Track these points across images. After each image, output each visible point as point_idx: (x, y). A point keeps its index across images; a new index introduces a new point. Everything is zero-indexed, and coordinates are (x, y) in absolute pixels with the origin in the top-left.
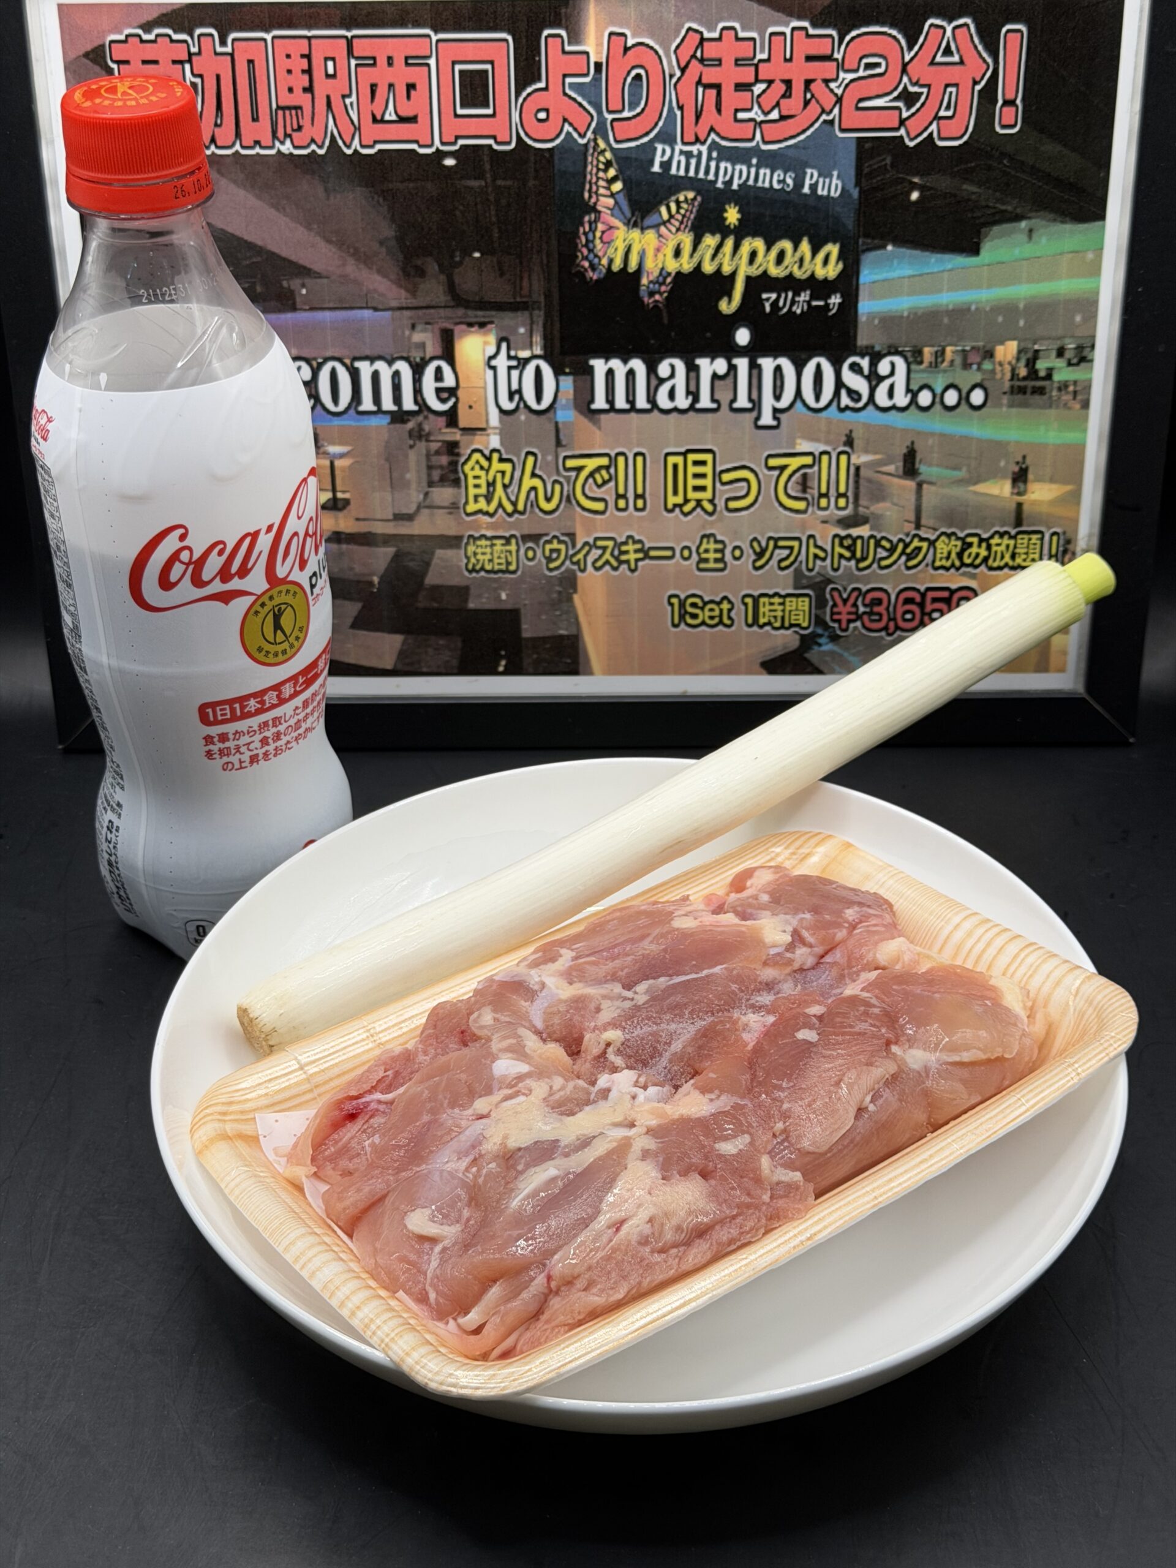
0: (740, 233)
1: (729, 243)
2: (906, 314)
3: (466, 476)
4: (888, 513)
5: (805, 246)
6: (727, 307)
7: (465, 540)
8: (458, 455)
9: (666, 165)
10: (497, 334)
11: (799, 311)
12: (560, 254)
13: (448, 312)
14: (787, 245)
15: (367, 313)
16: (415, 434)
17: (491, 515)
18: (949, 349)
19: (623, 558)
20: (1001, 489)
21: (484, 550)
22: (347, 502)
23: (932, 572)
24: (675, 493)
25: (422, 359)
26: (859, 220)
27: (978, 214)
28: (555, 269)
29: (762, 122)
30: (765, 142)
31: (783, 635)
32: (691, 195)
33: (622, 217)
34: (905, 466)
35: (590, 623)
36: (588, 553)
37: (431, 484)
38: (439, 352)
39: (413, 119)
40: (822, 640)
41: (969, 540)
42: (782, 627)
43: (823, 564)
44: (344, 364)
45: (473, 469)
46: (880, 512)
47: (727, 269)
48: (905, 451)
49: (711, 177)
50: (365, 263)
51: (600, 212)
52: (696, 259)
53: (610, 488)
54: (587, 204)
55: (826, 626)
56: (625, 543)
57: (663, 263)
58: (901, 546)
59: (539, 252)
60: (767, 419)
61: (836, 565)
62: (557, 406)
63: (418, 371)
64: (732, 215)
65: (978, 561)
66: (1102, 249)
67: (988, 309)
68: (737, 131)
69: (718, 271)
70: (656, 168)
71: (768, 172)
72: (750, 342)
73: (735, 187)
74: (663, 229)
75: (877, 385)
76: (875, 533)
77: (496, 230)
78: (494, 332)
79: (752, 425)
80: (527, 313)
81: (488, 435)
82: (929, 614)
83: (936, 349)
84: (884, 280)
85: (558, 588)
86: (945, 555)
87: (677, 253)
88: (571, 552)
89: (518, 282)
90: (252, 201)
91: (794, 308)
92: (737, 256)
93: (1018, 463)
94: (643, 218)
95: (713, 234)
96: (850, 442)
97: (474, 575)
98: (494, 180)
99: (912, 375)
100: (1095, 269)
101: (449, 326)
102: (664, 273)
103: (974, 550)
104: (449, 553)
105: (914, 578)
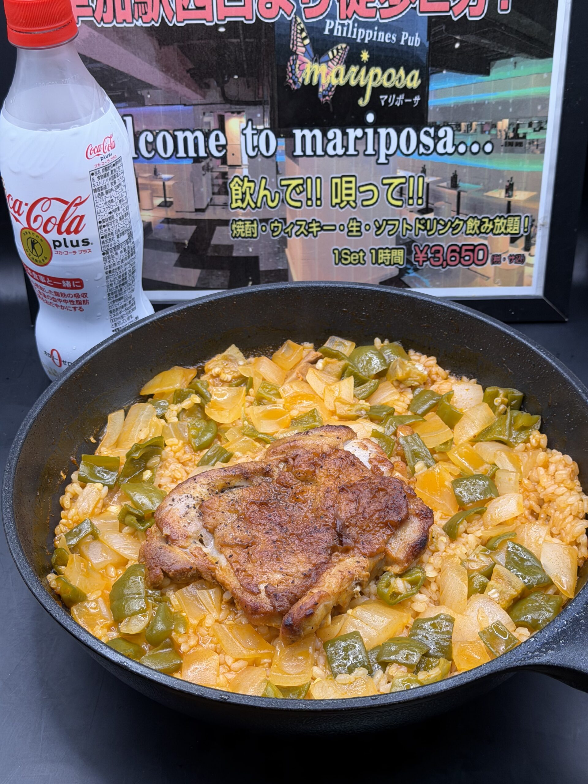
0: (369, 65)
1: (364, 70)
2: (452, 106)
3: (231, 189)
4: (443, 207)
5: (402, 72)
6: (362, 103)
7: (231, 222)
8: (227, 179)
9: (331, 31)
10: (246, 118)
11: (398, 105)
12: (278, 76)
13: (222, 106)
14: (392, 71)
15: (181, 107)
16: (206, 168)
17: (244, 209)
18: (474, 124)
19: (310, 230)
20: (500, 194)
21: (240, 227)
22: (171, 203)
23: (465, 236)
24: (336, 197)
25: (209, 130)
26: (429, 58)
28: (276, 84)
29: (380, 8)
30: (382, 19)
31: (390, 268)
32: (344, 46)
33: (309, 57)
34: (452, 183)
35: (294, 263)
36: (293, 228)
37: (214, 194)
38: (217, 127)
39: (203, 8)
40: (410, 271)
41: (484, 220)
42: (390, 264)
43: (411, 233)
44: (170, 133)
45: (234, 186)
46: (438, 206)
47: (362, 84)
48: (452, 175)
49: (354, 37)
50: (180, 82)
51: (298, 55)
52: (346, 79)
53: (304, 195)
54: (291, 51)
55: (412, 264)
56: (311, 223)
57: (330, 80)
58: (449, 223)
59: (267, 75)
60: (382, 160)
61: (417, 233)
62: (277, 153)
63: (207, 136)
64: (365, 56)
65: (488, 231)
66: (551, 72)
67: (494, 103)
68: (367, 13)
69: (358, 85)
70: (326, 32)
71: (383, 34)
72: (374, 121)
73: (366, 41)
74: (330, 63)
75: (438, 142)
76: (436, 217)
77: (246, 64)
78: (245, 116)
79: (375, 163)
80: (261, 107)
81: (242, 169)
82: (464, 258)
83: (467, 123)
84: (442, 89)
85: (278, 246)
86: (472, 228)
87: (337, 75)
88: (284, 227)
89: (257, 90)
90: (122, 50)
91: (396, 103)
92: (368, 77)
93: (508, 181)
94: (320, 58)
95: (355, 65)
96: (424, 171)
97: (236, 239)
98: (244, 39)
99: (456, 137)
100: (548, 82)
101: (222, 113)
102: (331, 86)
103: (486, 225)
104: (224, 228)
105: (456, 239)
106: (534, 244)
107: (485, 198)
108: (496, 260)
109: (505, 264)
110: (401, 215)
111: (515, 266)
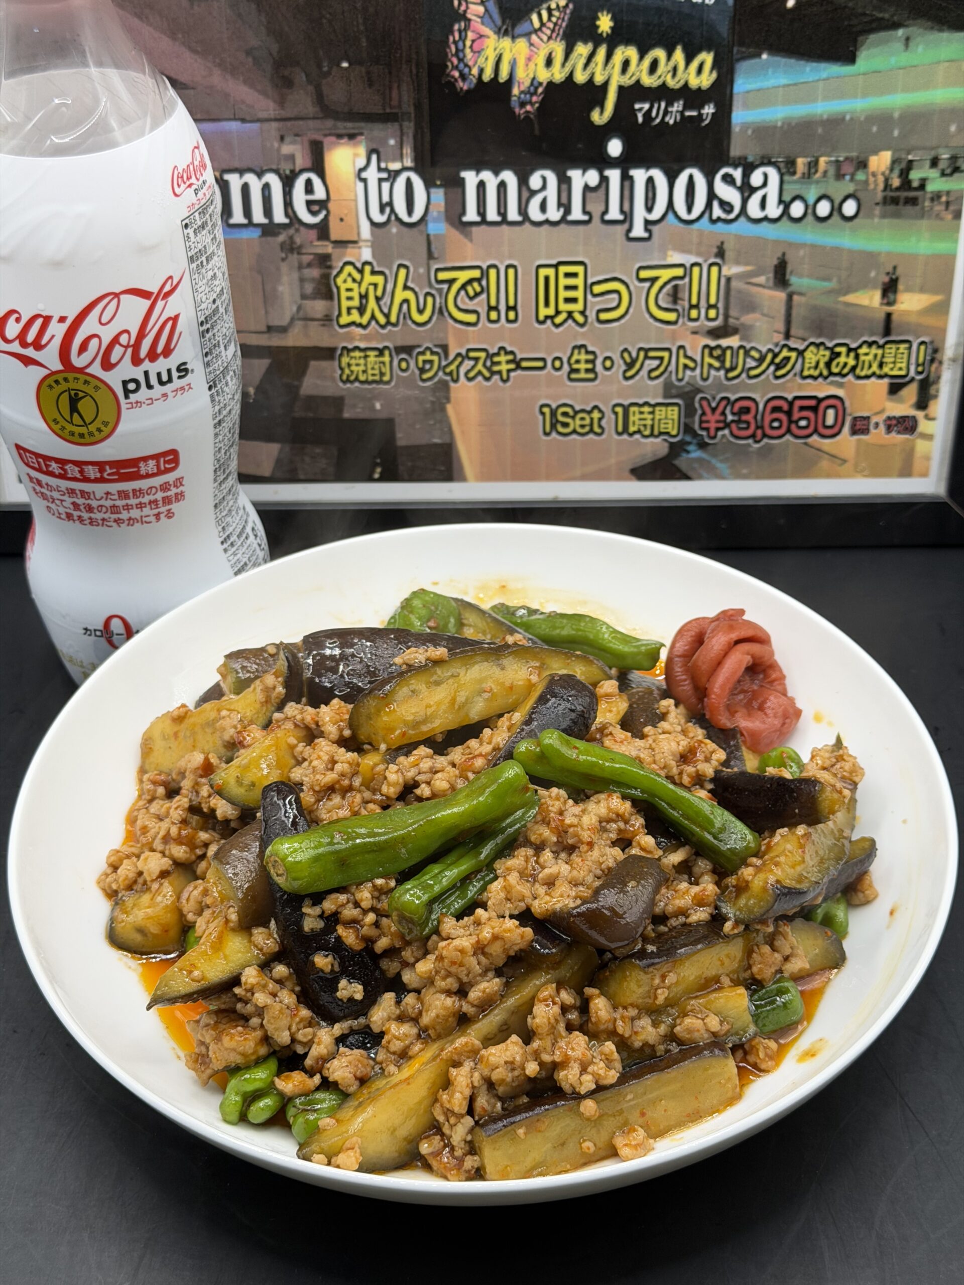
0: (613, 41)
1: (602, 52)
2: (779, 124)
3: (338, 288)
4: (758, 324)
5: (679, 55)
6: (599, 117)
7: (339, 352)
8: (330, 267)
10: (367, 146)
11: (671, 122)
12: (430, 64)
13: (318, 123)
14: (659, 53)
15: (234, 126)
16: (288, 247)
17: (364, 327)
18: (823, 160)
19: (496, 368)
20: (871, 299)
21: (358, 361)
23: (800, 381)
24: (547, 304)
25: (292, 171)
26: (734, 28)
27: (854, 21)
28: (425, 79)
31: (652, 442)
32: (563, 2)
33: (493, 26)
34: (775, 277)
35: (463, 432)
36: (461, 363)
37: (304, 297)
38: (308, 164)
40: (691, 448)
41: (838, 349)
42: (652, 435)
43: (693, 374)
45: (345, 281)
46: (748, 323)
47: (599, 79)
48: (775, 262)
50: (231, 74)
51: (470, 20)
52: (567, 69)
53: (483, 300)
54: (456, 12)
55: (695, 435)
56: (498, 354)
57: (535, 72)
58: (770, 356)
59: (409, 61)
60: (638, 231)
61: (705, 375)
62: (429, 218)
63: (288, 183)
64: (605, 23)
65: (846, 371)
67: (862, 119)
69: (591, 81)
72: (622, 154)
74: (534, 37)
75: (749, 197)
76: (744, 344)
77: (364, 40)
78: (364, 144)
79: (624, 238)
80: (396, 125)
81: (360, 248)
82: (797, 422)
83: (809, 159)
84: (759, 90)
85: (431, 398)
86: (813, 364)
87: (549, 62)
88: (444, 363)
89: (387, 92)
91: (667, 119)
92: (610, 65)
93: (888, 274)
94: (514, 26)
95: (585, 42)
96: (721, 253)
97: (348, 385)
99: (785, 187)
101: (317, 137)
102: (536, 83)
103: (842, 359)
104: (324, 364)
105: (782, 387)
106: (936, 397)
107: (840, 307)
108: (860, 426)
109: (878, 435)
110: (674, 339)
111: (897, 438)
